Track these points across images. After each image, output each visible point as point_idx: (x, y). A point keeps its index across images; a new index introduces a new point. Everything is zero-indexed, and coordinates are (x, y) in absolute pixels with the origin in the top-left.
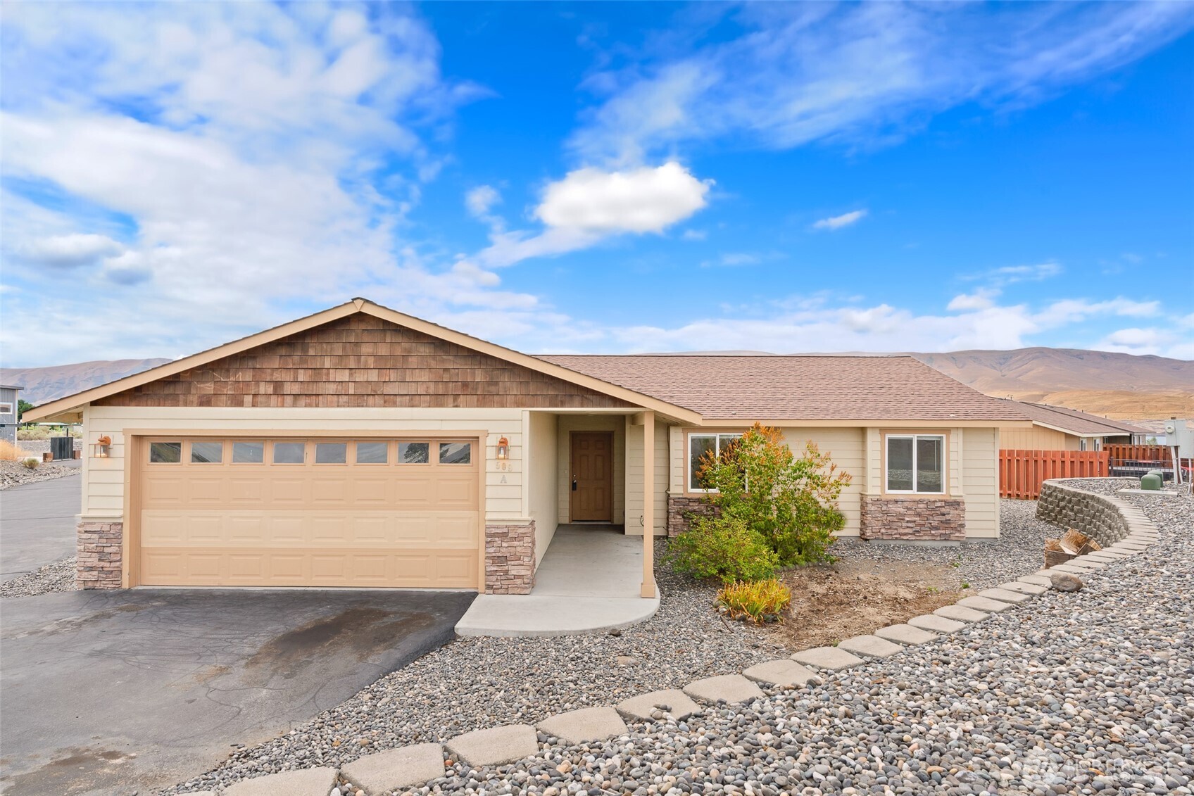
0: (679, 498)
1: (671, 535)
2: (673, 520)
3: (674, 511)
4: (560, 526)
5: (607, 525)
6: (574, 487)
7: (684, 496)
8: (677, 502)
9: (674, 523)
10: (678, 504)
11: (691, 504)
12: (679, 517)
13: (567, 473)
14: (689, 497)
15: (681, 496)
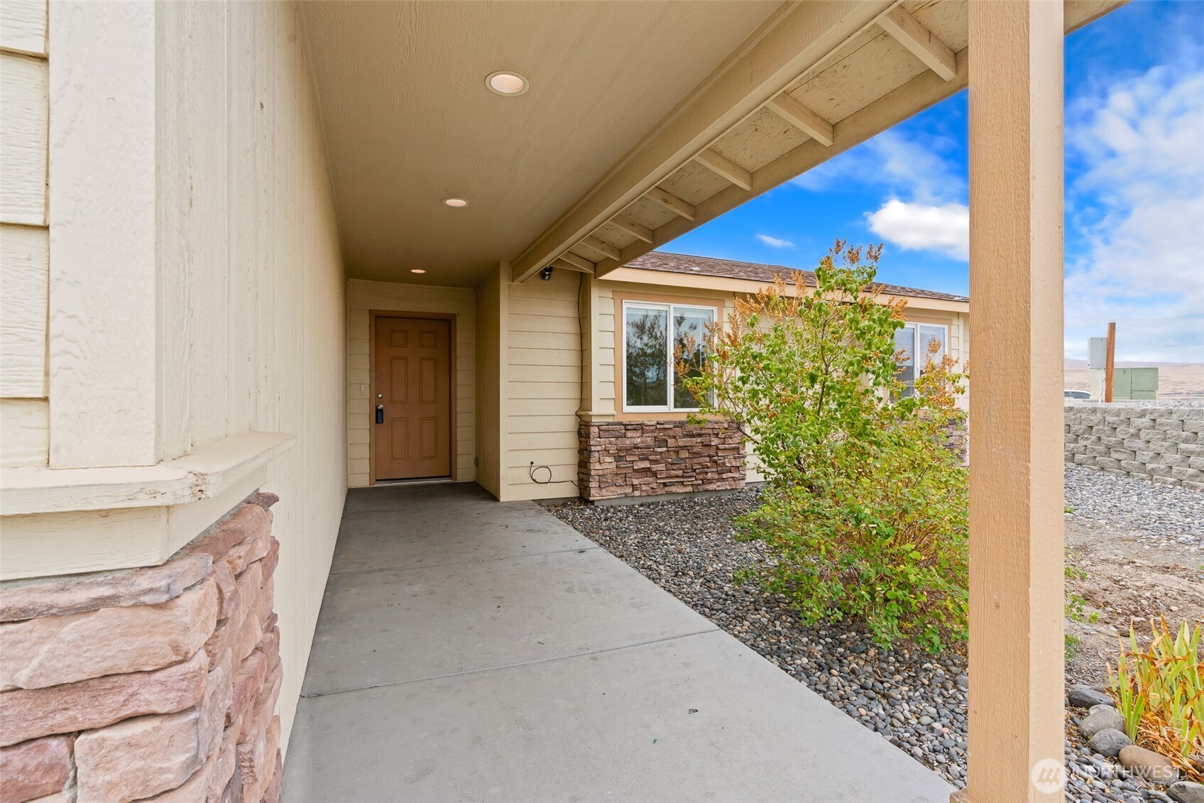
0: (608, 424)
1: (595, 494)
2: (598, 467)
3: (599, 448)
4: (353, 495)
5: (444, 484)
6: (378, 416)
7: (617, 420)
8: (606, 431)
9: (600, 473)
10: (607, 434)
11: (629, 434)
12: (608, 459)
13: (365, 389)
14: (625, 420)
15: (611, 420)
